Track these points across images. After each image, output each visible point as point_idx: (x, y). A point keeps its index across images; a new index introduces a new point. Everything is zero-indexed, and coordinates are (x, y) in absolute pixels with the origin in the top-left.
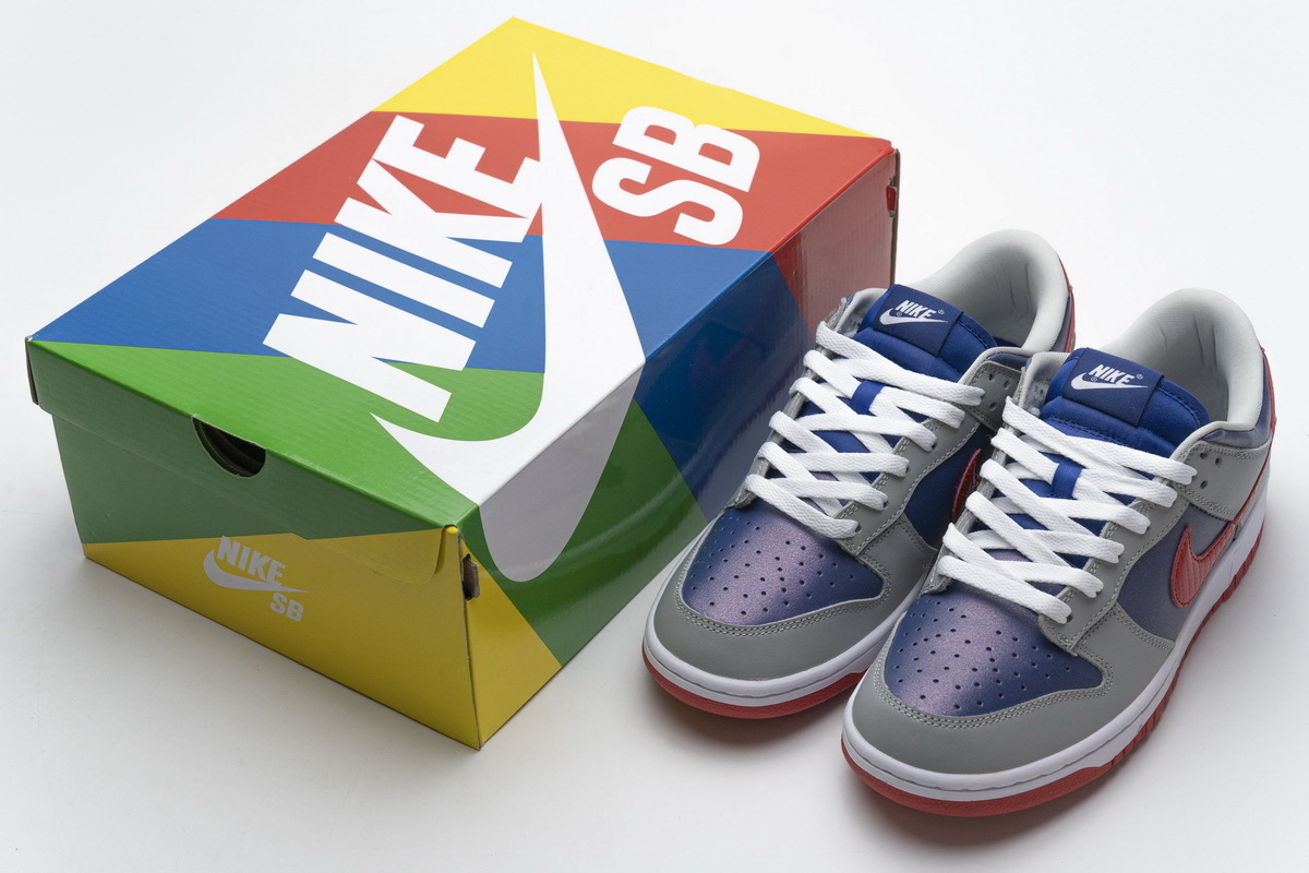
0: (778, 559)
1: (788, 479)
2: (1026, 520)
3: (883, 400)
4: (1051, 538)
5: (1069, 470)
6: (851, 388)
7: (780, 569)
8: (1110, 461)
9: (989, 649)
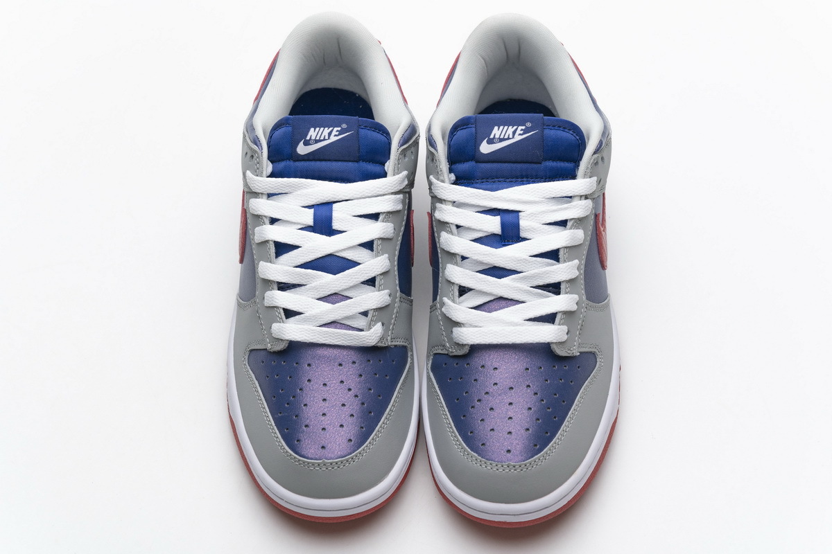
0: (342, 382)
1: (307, 314)
2: (497, 272)
3: (340, 216)
4: (525, 278)
5: (510, 217)
6: (308, 217)
7: (350, 390)
8: (537, 199)
9: (528, 386)
